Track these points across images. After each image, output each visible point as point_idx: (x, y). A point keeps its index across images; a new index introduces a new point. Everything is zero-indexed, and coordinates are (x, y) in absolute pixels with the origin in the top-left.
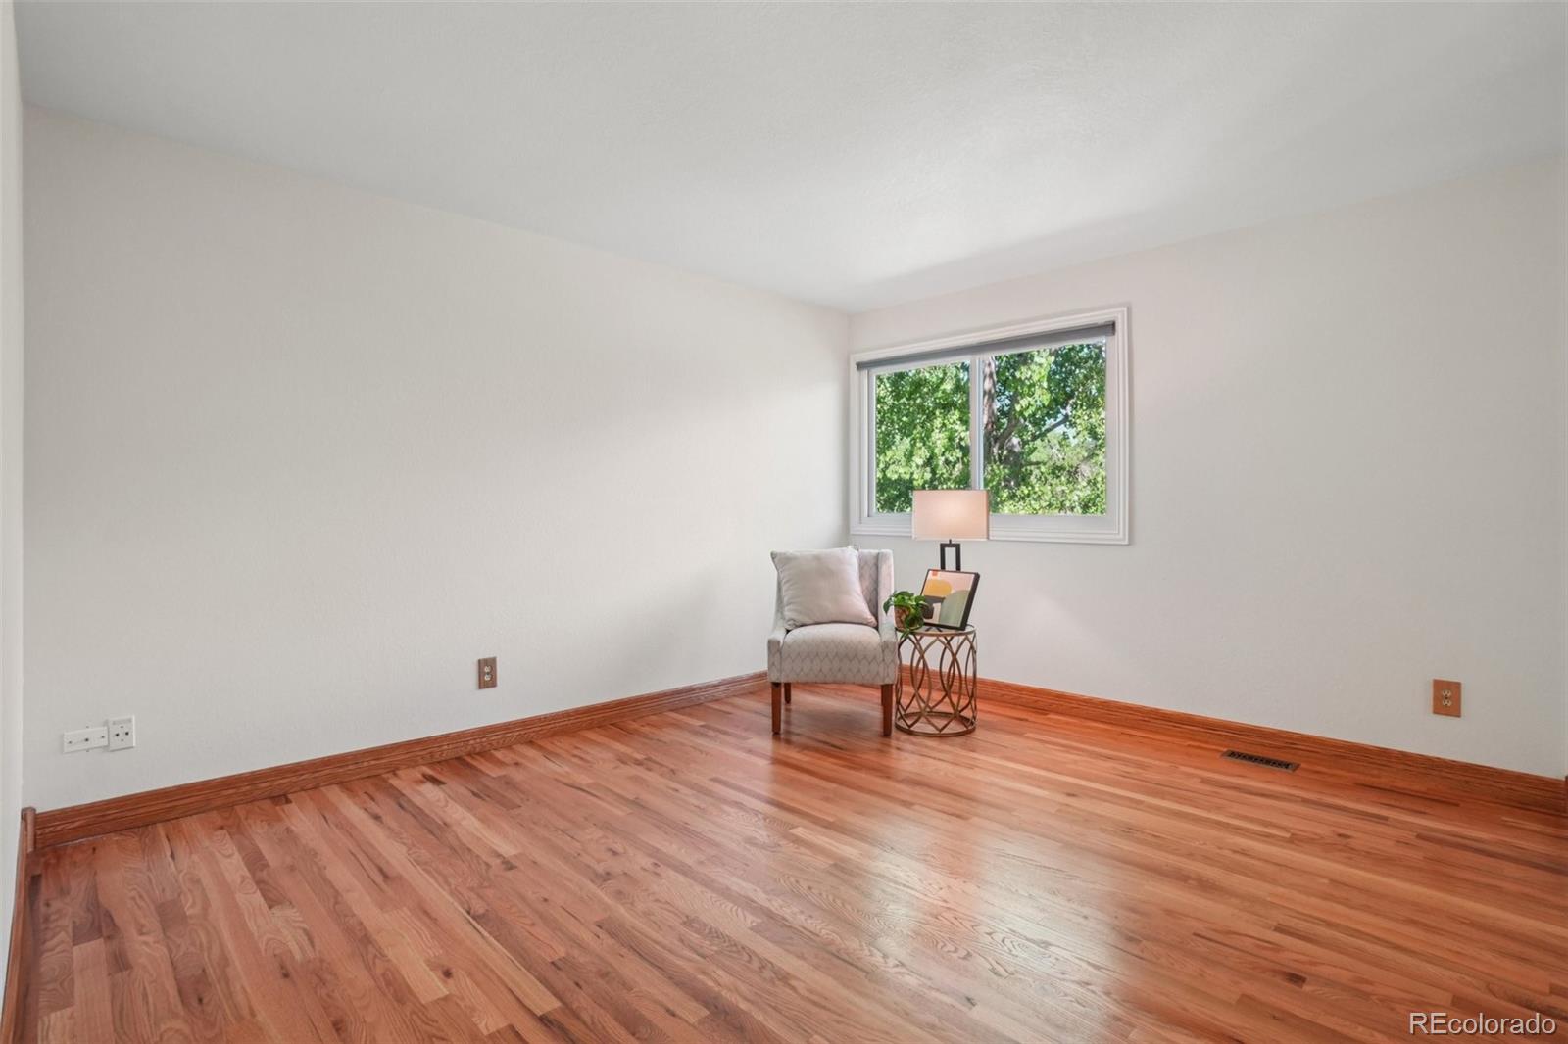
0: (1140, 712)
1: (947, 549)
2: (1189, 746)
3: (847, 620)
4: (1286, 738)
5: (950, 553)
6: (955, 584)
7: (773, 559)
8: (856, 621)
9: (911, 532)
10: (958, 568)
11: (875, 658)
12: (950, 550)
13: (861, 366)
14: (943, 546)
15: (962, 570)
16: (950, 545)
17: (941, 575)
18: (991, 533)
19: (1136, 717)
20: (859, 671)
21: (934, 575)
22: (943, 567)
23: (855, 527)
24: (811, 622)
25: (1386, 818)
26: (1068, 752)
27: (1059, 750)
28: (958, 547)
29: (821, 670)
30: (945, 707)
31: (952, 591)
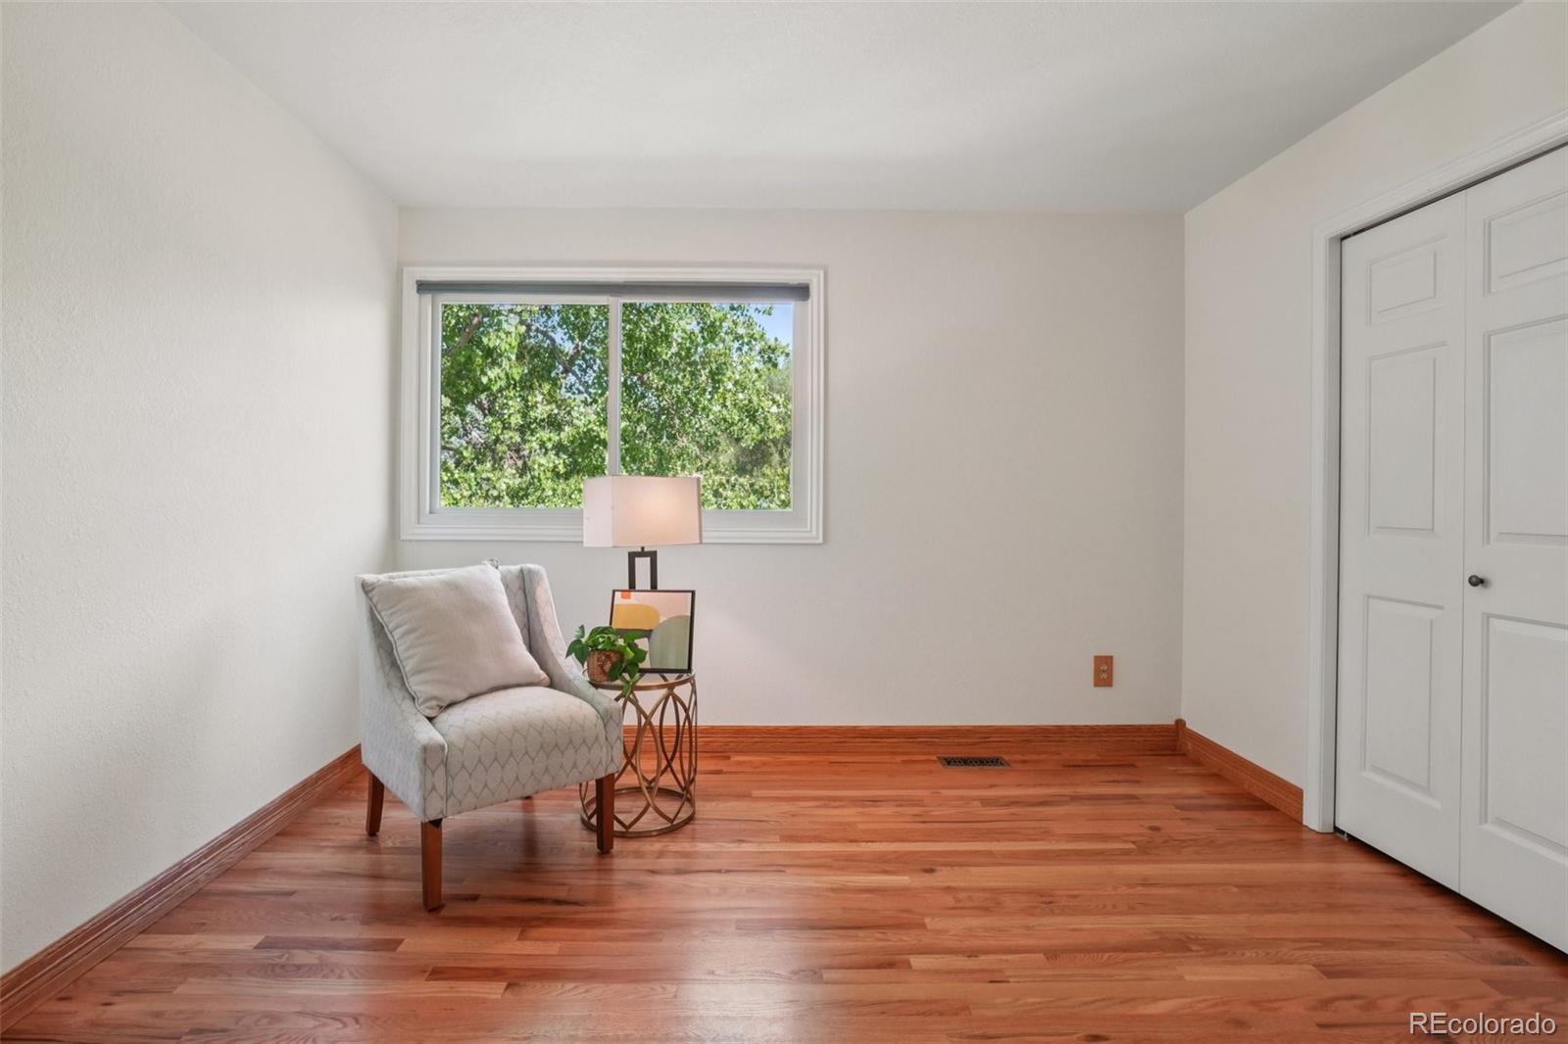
0: (834, 733)
1: (638, 560)
2: (903, 762)
3: (512, 681)
4: (980, 733)
5: (643, 565)
6: (663, 608)
7: (366, 593)
8: (523, 681)
9: (582, 536)
10: (654, 587)
11: (597, 738)
12: (642, 558)
13: (424, 287)
14: (632, 556)
15: (659, 588)
16: (643, 554)
17: (635, 598)
18: (704, 534)
19: (832, 740)
20: (575, 765)
21: (623, 597)
22: (632, 586)
23: (409, 530)
24: (465, 695)
25: (1133, 797)
26: (826, 806)
27: (817, 807)
28: (653, 555)
29: (517, 779)
30: (667, 781)
31: (662, 619)
